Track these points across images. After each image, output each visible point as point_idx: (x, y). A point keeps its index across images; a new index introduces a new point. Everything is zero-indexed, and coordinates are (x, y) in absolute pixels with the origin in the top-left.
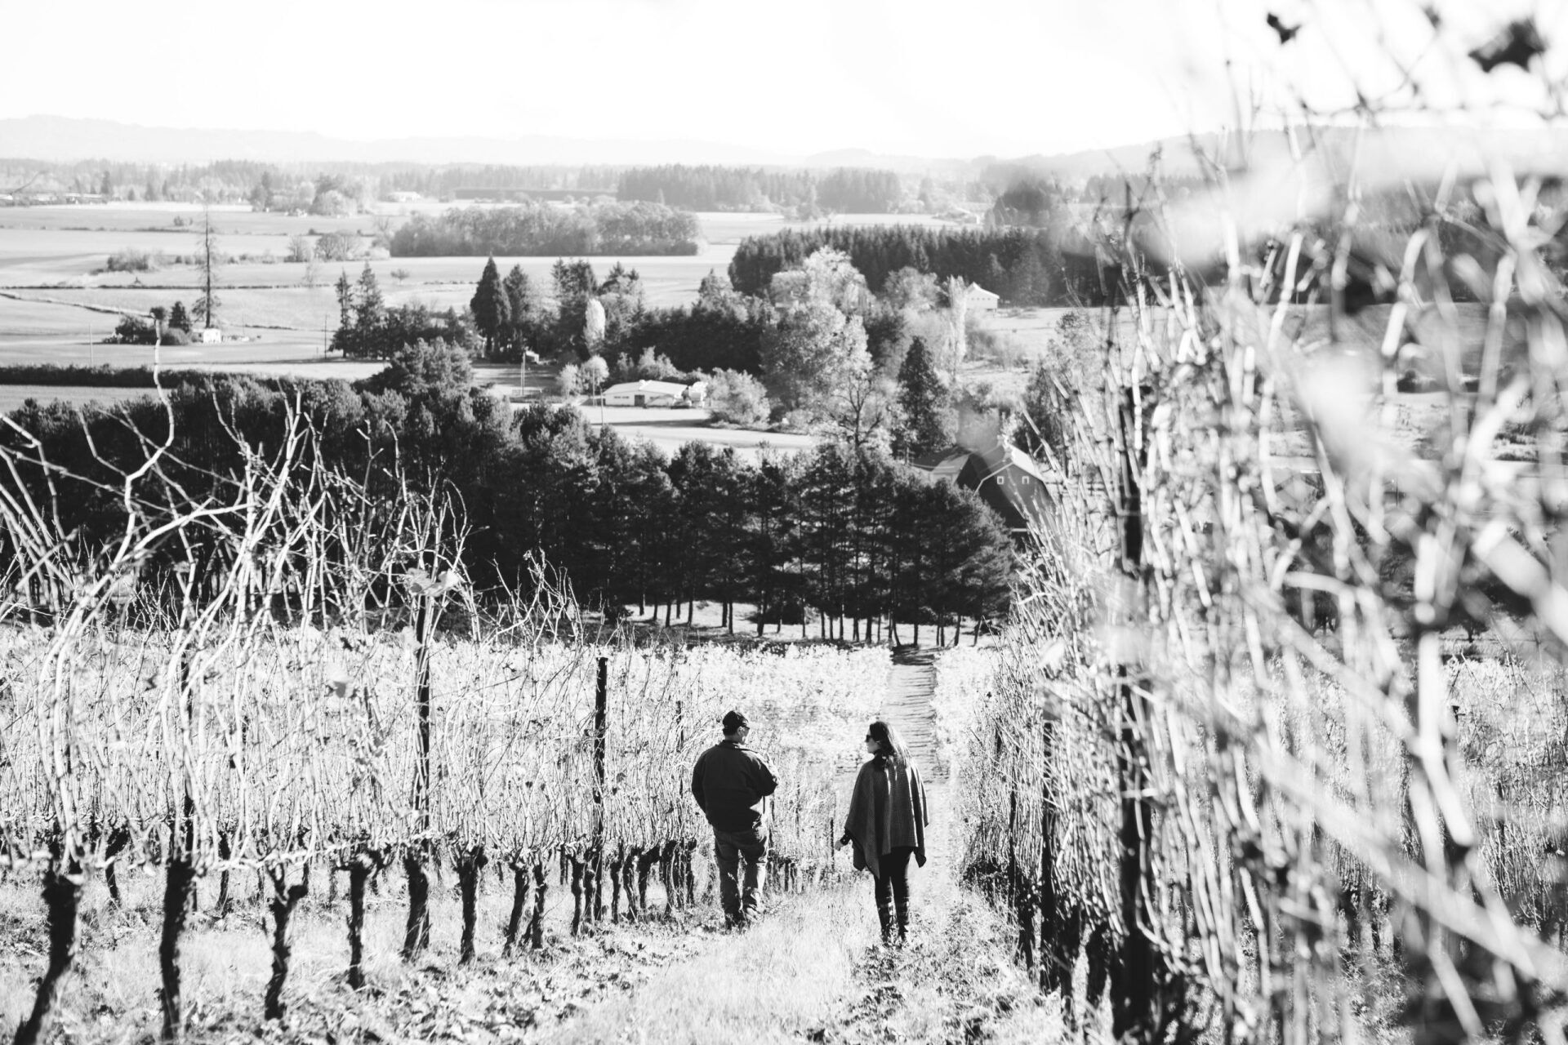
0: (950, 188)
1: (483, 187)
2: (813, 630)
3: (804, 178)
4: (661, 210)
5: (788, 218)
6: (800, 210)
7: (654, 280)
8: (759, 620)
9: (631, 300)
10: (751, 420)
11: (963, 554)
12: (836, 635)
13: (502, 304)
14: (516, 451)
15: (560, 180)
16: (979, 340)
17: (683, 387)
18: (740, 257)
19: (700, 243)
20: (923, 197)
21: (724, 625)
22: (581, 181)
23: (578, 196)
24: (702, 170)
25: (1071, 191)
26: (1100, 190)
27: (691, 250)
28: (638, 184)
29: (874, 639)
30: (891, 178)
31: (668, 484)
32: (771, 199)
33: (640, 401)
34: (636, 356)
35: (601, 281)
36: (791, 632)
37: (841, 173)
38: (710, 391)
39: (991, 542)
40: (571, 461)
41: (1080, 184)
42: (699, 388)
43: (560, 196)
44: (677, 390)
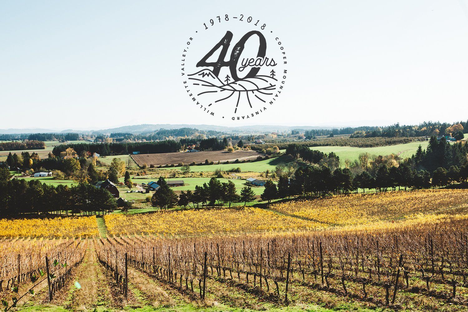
0: (87, 136)
1: (2, 138)
2: (82, 214)
3: (62, 135)
4: (37, 142)
5: (60, 142)
6: (62, 140)
7: (39, 154)
8: (72, 213)
9: (37, 158)
10: (61, 178)
11: (106, 200)
12: (86, 214)
13: (13, 160)
14: (29, 188)
15: (17, 137)
16: (98, 162)
17: (48, 173)
18: (54, 149)
19: (45, 147)
20: (83, 138)
21: (66, 214)
22: (21, 137)
23: (21, 139)
24: (44, 134)
25: (108, 136)
26: (112, 136)
27: (44, 148)
28: (33, 137)
29: (92, 215)
30: (77, 135)
31: (56, 192)
32: (56, 139)
33: (40, 176)
34: (39, 168)
35: (30, 155)
36: (78, 214)
37: (69, 134)
38: (53, 173)
39: (111, 198)
40: (38, 189)
41: (109, 135)
42: (51, 173)
43: (18, 139)
44: (47, 174)
